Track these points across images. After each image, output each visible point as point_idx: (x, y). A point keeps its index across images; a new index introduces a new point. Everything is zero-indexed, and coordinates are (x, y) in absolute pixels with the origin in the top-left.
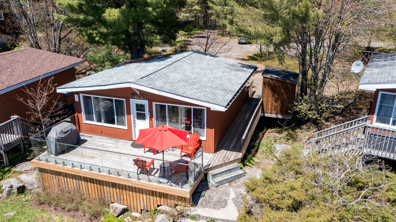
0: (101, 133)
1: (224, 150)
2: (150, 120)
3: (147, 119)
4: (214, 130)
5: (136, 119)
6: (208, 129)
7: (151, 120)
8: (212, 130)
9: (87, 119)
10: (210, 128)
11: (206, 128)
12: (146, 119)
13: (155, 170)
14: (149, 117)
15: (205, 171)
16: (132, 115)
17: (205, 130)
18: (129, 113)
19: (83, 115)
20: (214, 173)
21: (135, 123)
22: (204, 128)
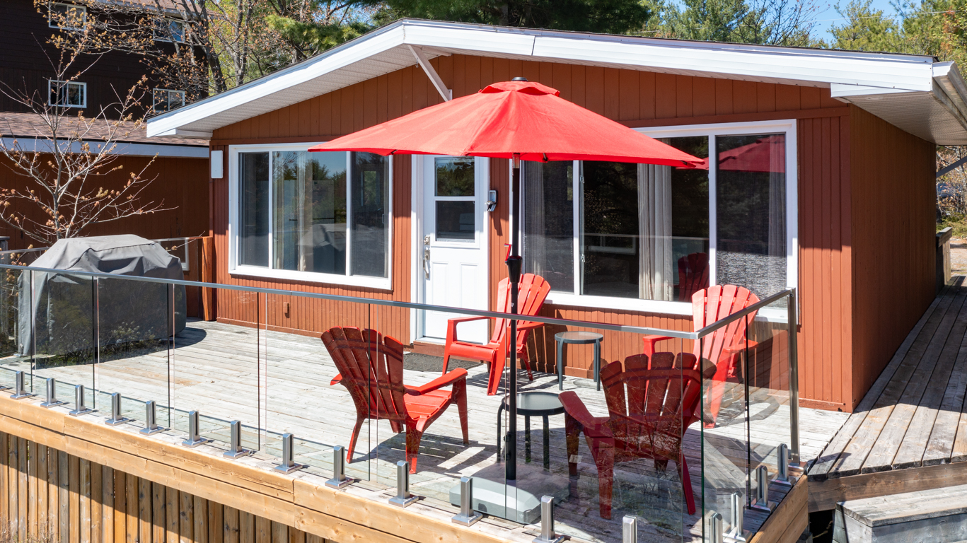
0: (288, 315)
1: (912, 408)
2: (495, 231)
3: (481, 230)
4: (847, 251)
5: (433, 236)
6: (808, 252)
7: (500, 233)
8: (835, 253)
9: (245, 259)
10: (822, 247)
11: (793, 243)
12: (477, 234)
13: (472, 452)
14: (491, 214)
15: (814, 487)
16: (413, 215)
17: (792, 261)
18: (403, 209)
19: (231, 242)
20: (890, 515)
21: (426, 256)
22: (783, 253)
